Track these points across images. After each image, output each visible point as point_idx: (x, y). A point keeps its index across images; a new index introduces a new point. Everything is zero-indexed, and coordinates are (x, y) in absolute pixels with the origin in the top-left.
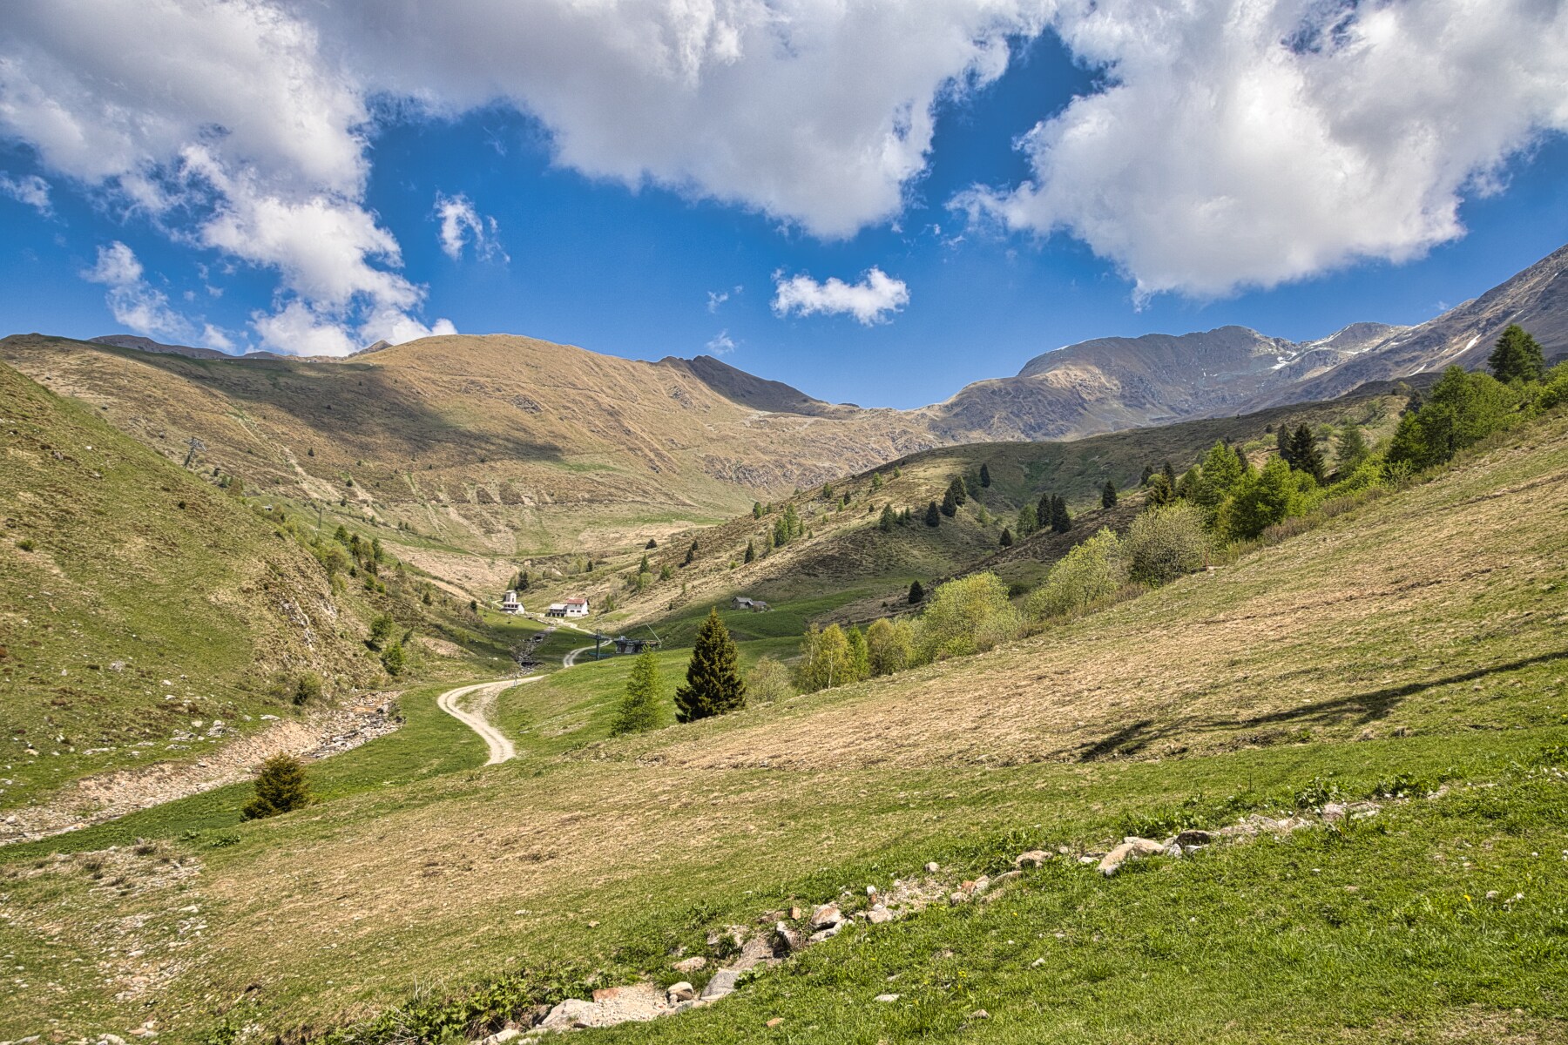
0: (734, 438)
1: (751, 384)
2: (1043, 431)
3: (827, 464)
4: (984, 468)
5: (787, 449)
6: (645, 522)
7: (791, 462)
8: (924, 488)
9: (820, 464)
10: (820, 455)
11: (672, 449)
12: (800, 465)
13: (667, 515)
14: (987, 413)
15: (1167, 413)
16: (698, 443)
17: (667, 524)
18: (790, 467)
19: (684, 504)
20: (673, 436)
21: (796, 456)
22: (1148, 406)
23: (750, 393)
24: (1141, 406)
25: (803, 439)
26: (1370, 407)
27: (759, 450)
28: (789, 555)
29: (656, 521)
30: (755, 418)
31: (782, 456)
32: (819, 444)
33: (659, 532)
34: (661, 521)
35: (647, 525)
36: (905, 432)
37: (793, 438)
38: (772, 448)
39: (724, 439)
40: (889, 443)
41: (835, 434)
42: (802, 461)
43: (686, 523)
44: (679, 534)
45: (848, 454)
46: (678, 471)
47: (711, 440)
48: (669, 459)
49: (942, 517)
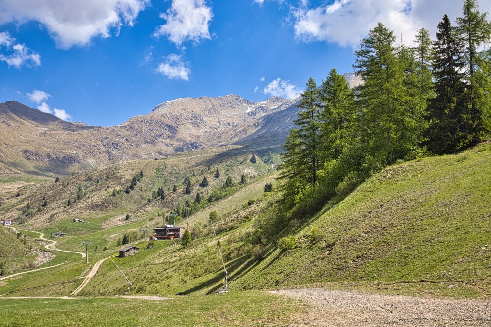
0: (33, 141)
1: (36, 114)
2: (162, 137)
3: (74, 152)
4: (142, 172)
5: (57, 146)
6: (5, 182)
7: (59, 152)
8: (124, 179)
9: (71, 152)
10: (71, 148)
11: (6, 147)
12: (63, 153)
13: (12, 178)
14: (140, 129)
15: (208, 129)
16: (17, 144)
17: (14, 183)
18: (59, 154)
19: (18, 173)
20: (6, 141)
21: (61, 149)
22: (201, 126)
23: (36, 118)
24: (199, 126)
25: (63, 141)
26: (244, 158)
27: (45, 147)
28: (85, 204)
29: (9, 182)
30: (41, 131)
31: (55, 149)
32: (71, 144)
33: (12, 187)
34: (11, 181)
35: (6, 184)
36: (107, 138)
37: (59, 141)
38: (50, 145)
39: (28, 142)
40: (100, 142)
41: (77, 139)
42: (64, 151)
43: (22, 182)
44: (21, 187)
45: (83, 148)
46: (10, 157)
47: (23, 142)
48: (6, 152)
49: (130, 190)
